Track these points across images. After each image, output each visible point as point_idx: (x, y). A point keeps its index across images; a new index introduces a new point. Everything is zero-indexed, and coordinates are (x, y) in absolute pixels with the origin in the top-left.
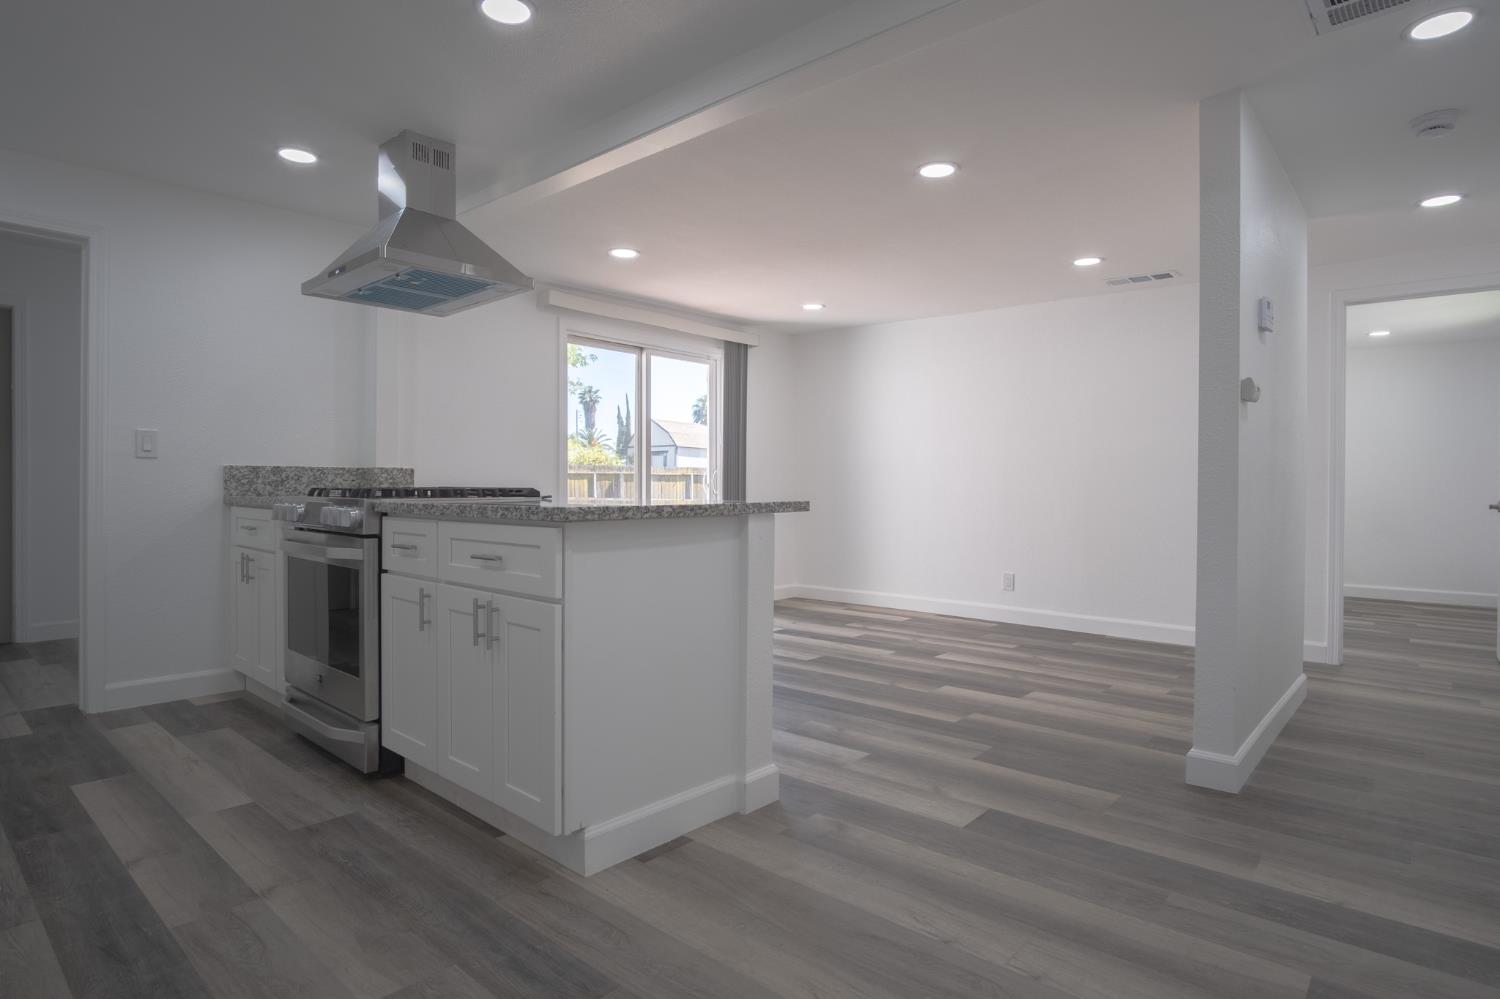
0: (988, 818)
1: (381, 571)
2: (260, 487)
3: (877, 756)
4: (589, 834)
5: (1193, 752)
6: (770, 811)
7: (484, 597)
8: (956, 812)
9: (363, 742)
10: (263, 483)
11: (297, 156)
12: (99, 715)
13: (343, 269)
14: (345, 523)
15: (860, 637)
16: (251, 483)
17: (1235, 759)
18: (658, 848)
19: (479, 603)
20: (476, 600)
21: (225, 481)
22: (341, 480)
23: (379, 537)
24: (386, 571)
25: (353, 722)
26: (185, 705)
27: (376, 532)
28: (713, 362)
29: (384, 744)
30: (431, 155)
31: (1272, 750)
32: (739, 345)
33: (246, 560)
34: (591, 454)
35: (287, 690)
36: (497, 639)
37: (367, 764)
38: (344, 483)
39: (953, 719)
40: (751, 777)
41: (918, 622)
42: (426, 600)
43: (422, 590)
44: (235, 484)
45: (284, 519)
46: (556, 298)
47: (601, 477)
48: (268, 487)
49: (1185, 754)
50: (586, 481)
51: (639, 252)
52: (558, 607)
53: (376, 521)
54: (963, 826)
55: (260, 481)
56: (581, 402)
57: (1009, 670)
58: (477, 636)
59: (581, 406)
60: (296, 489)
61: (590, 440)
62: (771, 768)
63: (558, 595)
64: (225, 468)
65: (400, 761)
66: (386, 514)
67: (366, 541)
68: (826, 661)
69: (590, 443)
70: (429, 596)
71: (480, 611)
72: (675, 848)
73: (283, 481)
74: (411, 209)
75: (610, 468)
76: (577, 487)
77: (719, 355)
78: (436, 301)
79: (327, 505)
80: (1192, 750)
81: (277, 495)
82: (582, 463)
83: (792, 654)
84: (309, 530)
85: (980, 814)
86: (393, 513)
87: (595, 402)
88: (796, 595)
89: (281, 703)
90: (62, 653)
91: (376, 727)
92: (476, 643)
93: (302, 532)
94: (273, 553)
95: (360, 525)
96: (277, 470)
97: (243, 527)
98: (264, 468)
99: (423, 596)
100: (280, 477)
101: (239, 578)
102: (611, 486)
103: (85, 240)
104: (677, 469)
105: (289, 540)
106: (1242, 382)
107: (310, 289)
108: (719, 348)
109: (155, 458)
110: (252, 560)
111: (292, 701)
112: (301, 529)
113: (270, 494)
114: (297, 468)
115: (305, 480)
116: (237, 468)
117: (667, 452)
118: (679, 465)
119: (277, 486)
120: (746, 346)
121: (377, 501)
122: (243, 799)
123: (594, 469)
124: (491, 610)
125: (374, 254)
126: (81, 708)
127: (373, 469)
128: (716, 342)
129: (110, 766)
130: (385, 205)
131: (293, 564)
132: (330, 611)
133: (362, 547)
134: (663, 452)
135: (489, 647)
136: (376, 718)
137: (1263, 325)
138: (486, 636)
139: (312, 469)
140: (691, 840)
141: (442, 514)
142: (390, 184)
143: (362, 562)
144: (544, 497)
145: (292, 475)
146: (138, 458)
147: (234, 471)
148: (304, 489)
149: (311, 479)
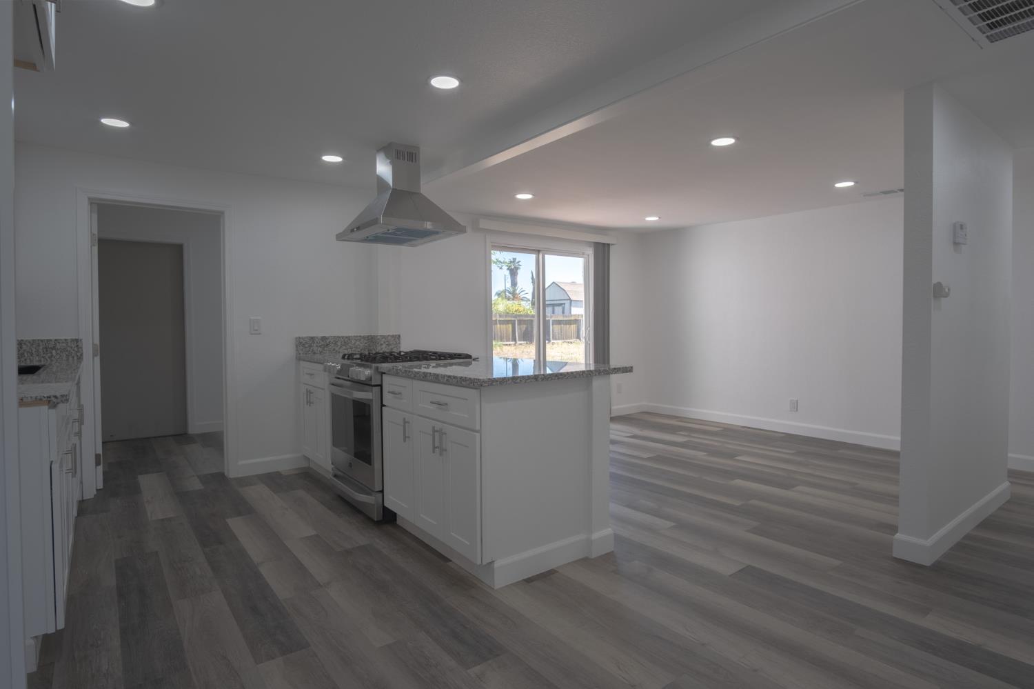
0: (748, 572)
1: (382, 405)
2: (315, 348)
3: (681, 525)
4: (496, 565)
5: (898, 536)
6: (608, 558)
7: (438, 426)
8: (725, 565)
9: (373, 503)
10: (317, 346)
11: (332, 159)
12: (236, 479)
13: (358, 228)
14: (363, 378)
15: (684, 442)
16: (310, 346)
17: (928, 542)
18: (538, 575)
19: (436, 429)
20: (434, 428)
21: (297, 346)
22: (359, 343)
23: (381, 386)
24: (385, 406)
25: (368, 491)
26: (278, 474)
27: (379, 383)
28: (586, 256)
29: (385, 505)
30: (406, 156)
31: (967, 537)
32: (604, 244)
33: (309, 393)
34: (513, 306)
35: (333, 470)
36: (446, 450)
37: (376, 516)
38: (361, 346)
39: (737, 503)
40: (596, 536)
41: (728, 431)
42: (407, 424)
43: (404, 419)
44: (302, 348)
45: (330, 372)
46: (483, 224)
47: (520, 322)
48: (319, 349)
49: (894, 535)
50: (510, 326)
51: (533, 195)
52: (478, 435)
53: (379, 377)
54: (729, 574)
55: (315, 345)
56: (508, 269)
57: (784, 469)
58: (435, 448)
59: (508, 271)
60: (334, 350)
61: (514, 296)
62: (608, 531)
63: (478, 428)
64: (296, 338)
65: (394, 515)
66: (384, 373)
67: (374, 388)
68: (659, 459)
69: (514, 297)
70: (408, 422)
71: (436, 433)
72: (547, 576)
73: (327, 345)
74: (396, 189)
75: (527, 316)
76: (504, 330)
77: (590, 252)
78: (410, 240)
79: (353, 366)
80: (898, 534)
81: (324, 353)
82: (507, 313)
83: (635, 453)
84: (343, 379)
85: (741, 568)
86: (389, 373)
87: (517, 269)
88: (645, 410)
89: (330, 476)
90: (214, 441)
91: (380, 495)
92: (434, 452)
93: (338, 380)
94: (323, 389)
95: (371, 379)
96: (324, 338)
97: (307, 374)
98: (317, 337)
99: (405, 422)
100: (325, 342)
101: (305, 403)
102: (527, 328)
103: (222, 213)
104: (572, 316)
105: (333, 384)
106: (934, 284)
107: (340, 237)
108: (590, 247)
109: (260, 334)
110: (312, 393)
111: (335, 476)
112: (339, 378)
113: (321, 352)
114: (335, 337)
115: (339, 344)
116: (303, 338)
117: (564, 304)
118: (573, 313)
119: (324, 348)
120: (609, 245)
121: (379, 365)
122: (313, 533)
123: (516, 316)
124: (442, 433)
125: (375, 222)
126: (226, 474)
127: (377, 336)
128: (588, 243)
129: (244, 509)
130: (380, 181)
131: (334, 398)
132: (354, 416)
133: (372, 391)
134: (561, 304)
135: (441, 454)
136: (381, 489)
137: (957, 242)
138: (439, 449)
139: (343, 337)
140: (558, 572)
141: (415, 376)
142: (384, 169)
143: (372, 400)
144: (474, 360)
145: (332, 341)
146: (252, 334)
147: (301, 340)
148: (339, 352)
149: (343, 343)
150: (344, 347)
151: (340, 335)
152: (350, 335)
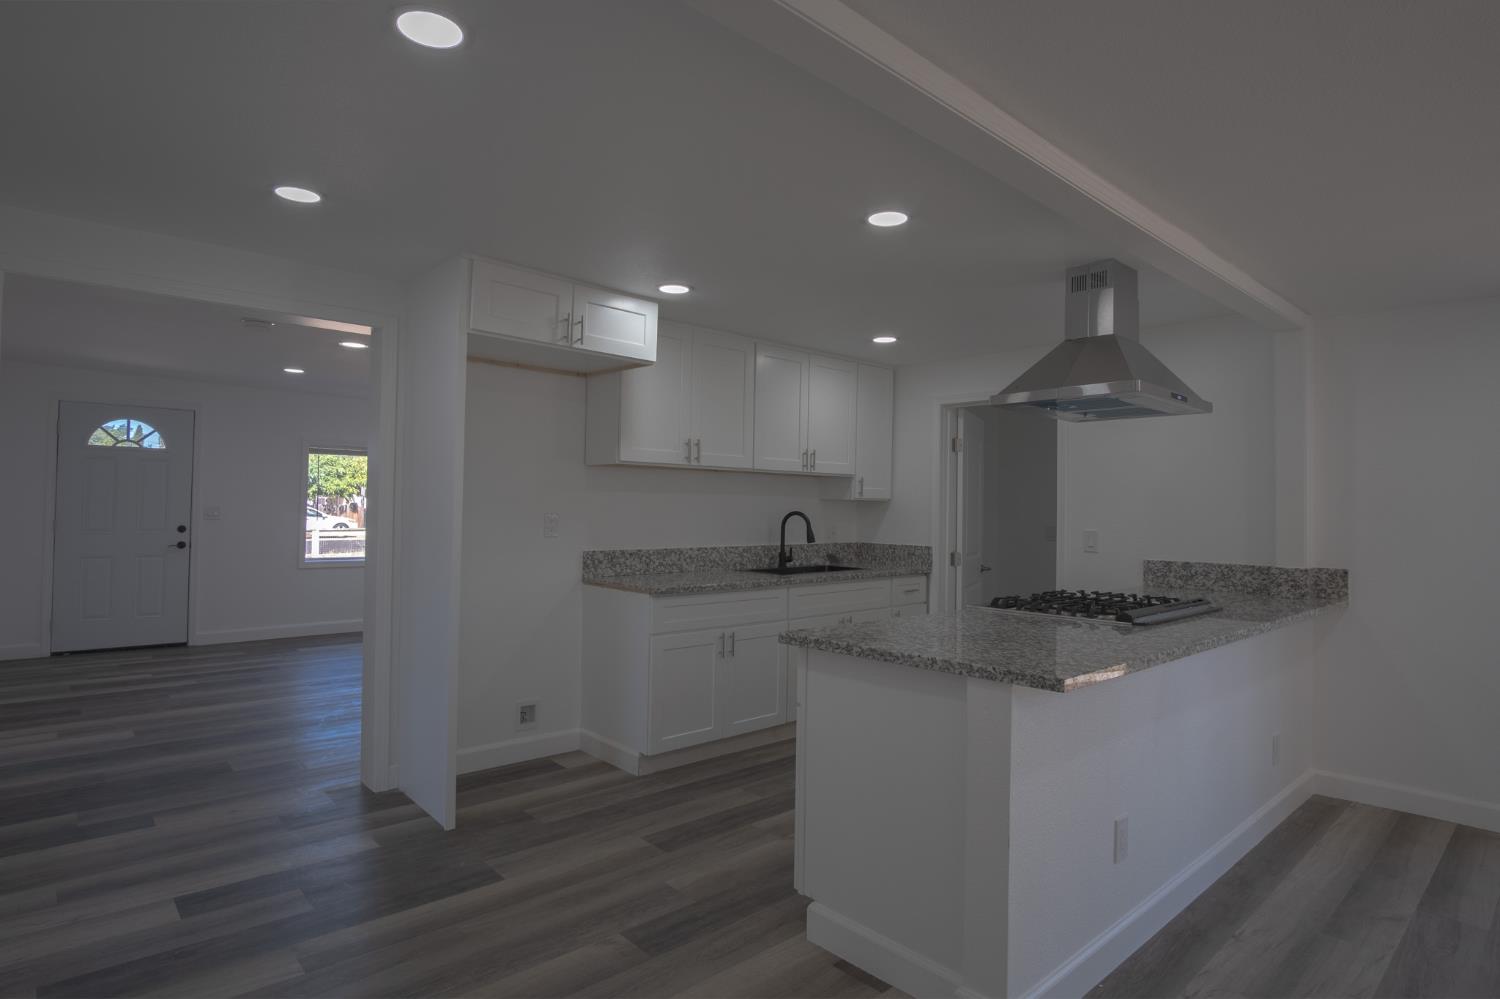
2: (1172, 580)
10: (1175, 577)
16: (1165, 576)
21: (1145, 574)
22: (1250, 579)
38: (1254, 581)
44: (1152, 577)
48: (1179, 581)
55: (1172, 575)
60: (1204, 585)
64: (1145, 562)
73: (1192, 576)
81: (1187, 589)
96: (1186, 565)
98: (1175, 563)
100: (1190, 572)
109: (1097, 553)
113: (1181, 587)
114: (1206, 564)
115: (1213, 576)
116: (1154, 563)
119: (1187, 580)
139: (1220, 566)
145: (1200, 571)
146: (1085, 552)
147: (1151, 566)
148: (1212, 590)
149: (1219, 575)
150: (1222, 583)
151: (1215, 562)
152: (1234, 563)
